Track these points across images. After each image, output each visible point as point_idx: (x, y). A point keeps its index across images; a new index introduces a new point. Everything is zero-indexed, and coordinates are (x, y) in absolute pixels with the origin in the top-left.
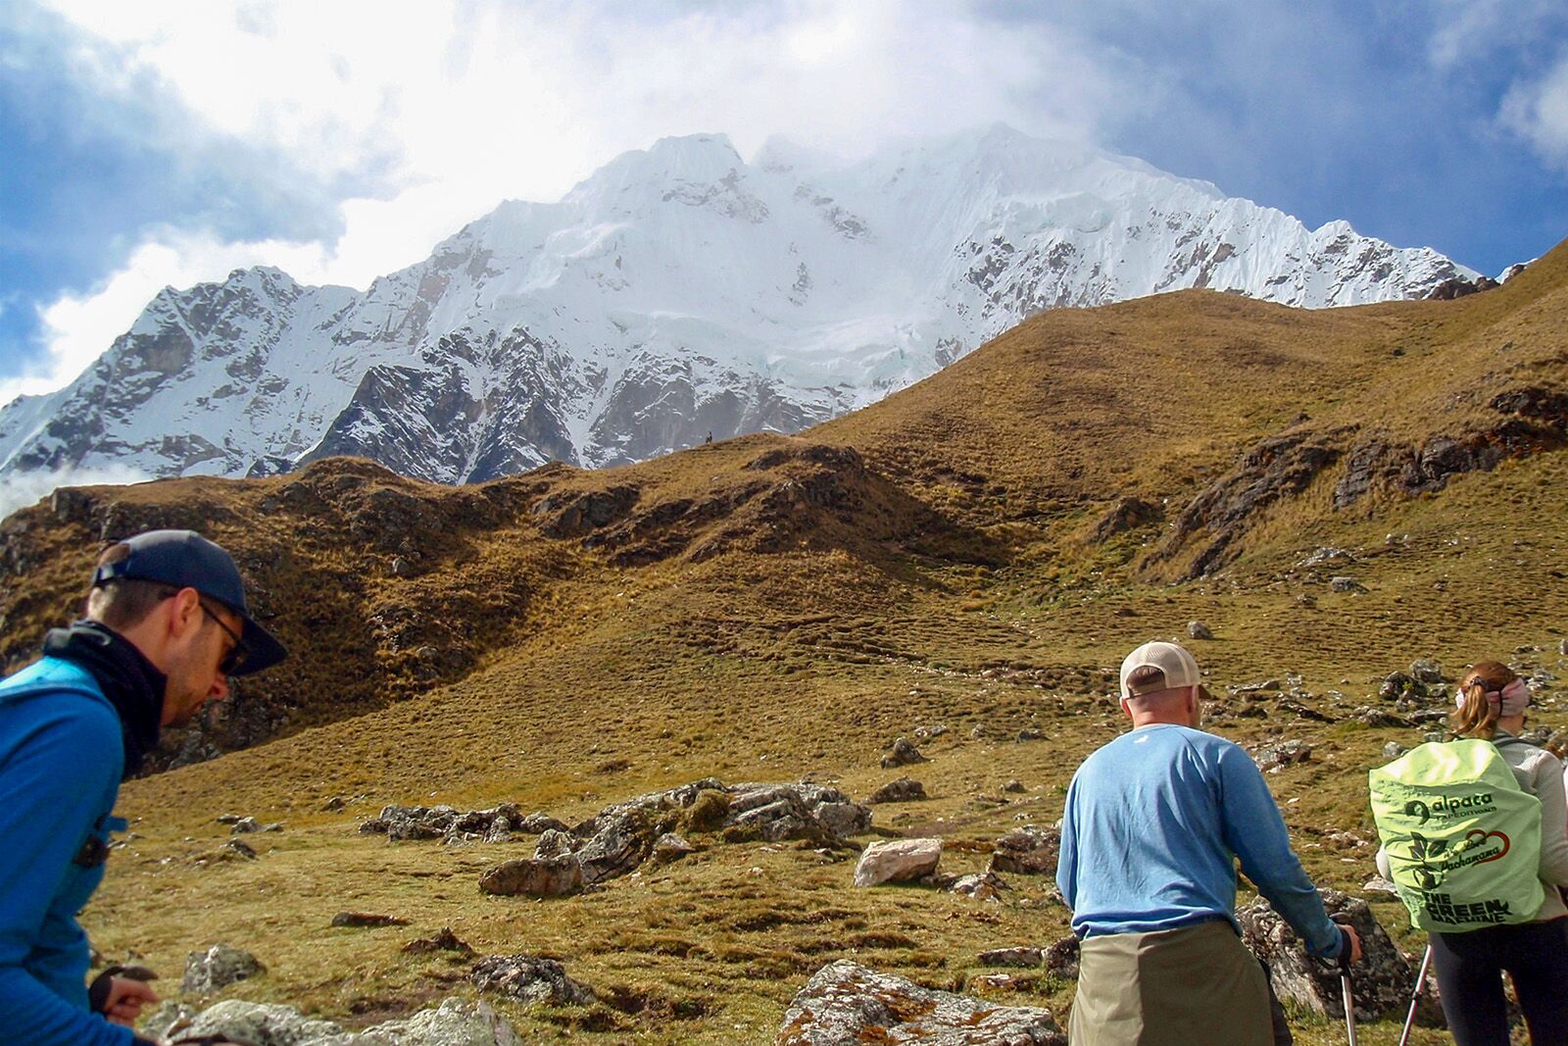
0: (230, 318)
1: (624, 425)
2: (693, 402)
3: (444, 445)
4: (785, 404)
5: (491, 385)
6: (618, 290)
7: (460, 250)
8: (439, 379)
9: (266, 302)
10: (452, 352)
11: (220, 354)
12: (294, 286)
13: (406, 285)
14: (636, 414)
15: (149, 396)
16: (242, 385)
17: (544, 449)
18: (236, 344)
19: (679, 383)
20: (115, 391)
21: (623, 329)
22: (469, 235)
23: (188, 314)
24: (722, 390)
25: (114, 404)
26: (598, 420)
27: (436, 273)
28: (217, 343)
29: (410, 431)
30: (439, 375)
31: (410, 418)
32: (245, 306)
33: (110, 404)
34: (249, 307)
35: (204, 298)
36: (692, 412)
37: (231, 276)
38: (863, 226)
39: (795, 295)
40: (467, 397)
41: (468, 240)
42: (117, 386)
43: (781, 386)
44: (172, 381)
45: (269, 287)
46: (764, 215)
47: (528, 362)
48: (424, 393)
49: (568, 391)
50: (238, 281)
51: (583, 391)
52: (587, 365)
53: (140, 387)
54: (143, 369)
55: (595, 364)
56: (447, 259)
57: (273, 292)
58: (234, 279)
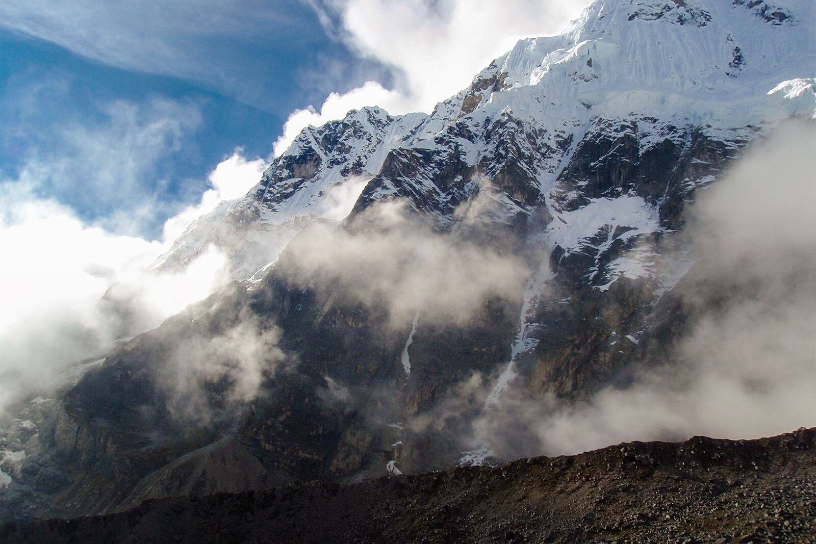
0: (345, 140)
1: (582, 173)
2: (638, 150)
3: (445, 200)
4: (711, 141)
5: (483, 154)
6: (587, 81)
7: (489, 77)
8: (445, 154)
9: (369, 128)
10: (456, 135)
11: (338, 163)
12: (388, 117)
13: (454, 105)
14: (592, 164)
15: (292, 193)
17: (515, 195)
18: (347, 156)
19: (627, 137)
20: (270, 192)
21: (589, 107)
22: (495, 66)
23: (320, 141)
24: (662, 140)
25: (269, 200)
26: (563, 172)
27: (473, 94)
28: (337, 157)
29: (418, 192)
30: (445, 151)
31: (420, 183)
32: (355, 132)
33: (266, 200)
34: (358, 132)
35: (330, 130)
36: (638, 159)
37: (348, 114)
38: (787, 14)
39: (731, 70)
40: (464, 165)
41: (495, 70)
42: (271, 189)
43: (709, 129)
44: (307, 183)
45: (372, 119)
46: (708, 20)
47: (509, 135)
48: (433, 165)
49: (542, 153)
50: (352, 117)
51: (554, 152)
52: (557, 133)
53: (286, 189)
54: (290, 177)
55: (564, 132)
56: (480, 84)
57: (374, 122)
58: (350, 116)
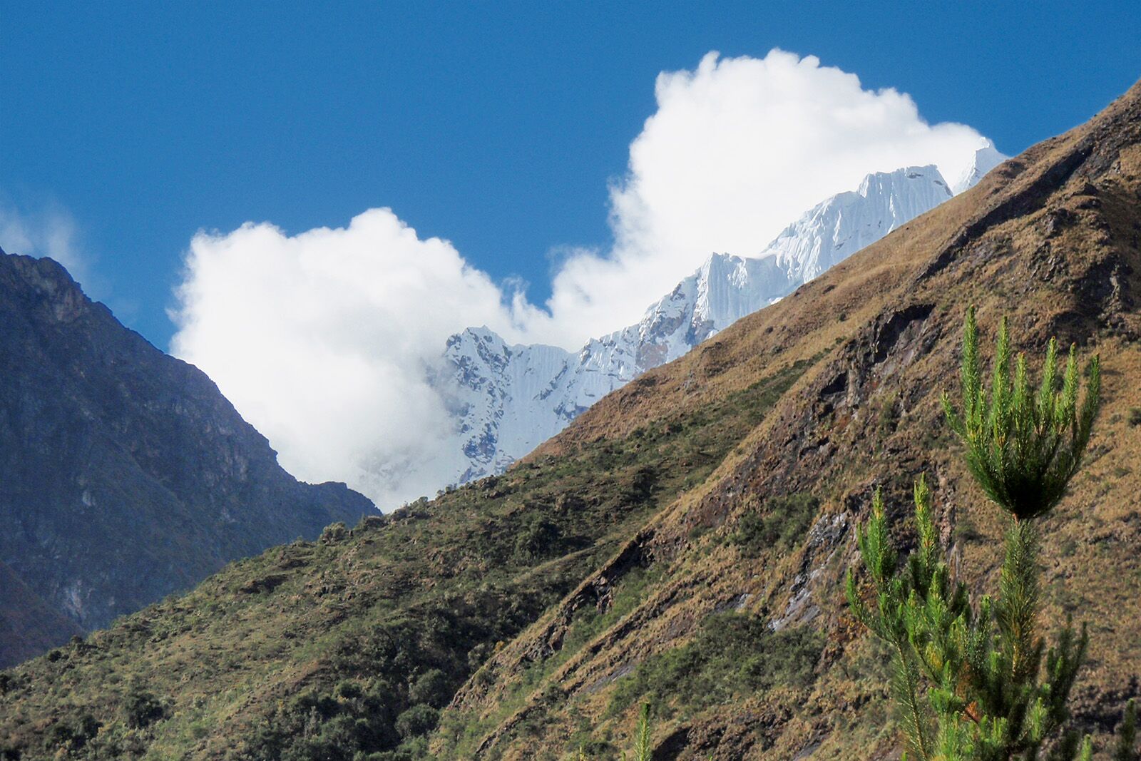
7: (674, 314)
9: (484, 370)
12: (505, 348)
13: (622, 352)
16: (480, 466)
22: (681, 295)
27: (652, 339)
32: (468, 377)
34: (471, 377)
37: (450, 343)
41: (681, 303)
45: (483, 351)
50: (457, 349)
56: (664, 325)
57: (487, 357)
58: (453, 346)
